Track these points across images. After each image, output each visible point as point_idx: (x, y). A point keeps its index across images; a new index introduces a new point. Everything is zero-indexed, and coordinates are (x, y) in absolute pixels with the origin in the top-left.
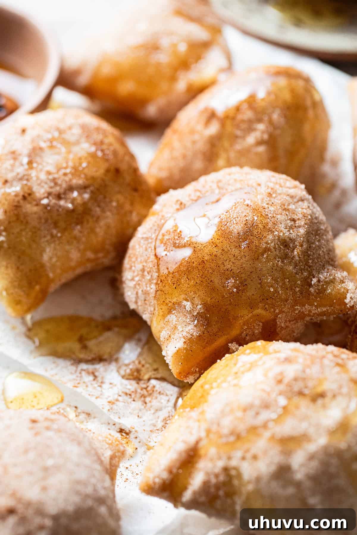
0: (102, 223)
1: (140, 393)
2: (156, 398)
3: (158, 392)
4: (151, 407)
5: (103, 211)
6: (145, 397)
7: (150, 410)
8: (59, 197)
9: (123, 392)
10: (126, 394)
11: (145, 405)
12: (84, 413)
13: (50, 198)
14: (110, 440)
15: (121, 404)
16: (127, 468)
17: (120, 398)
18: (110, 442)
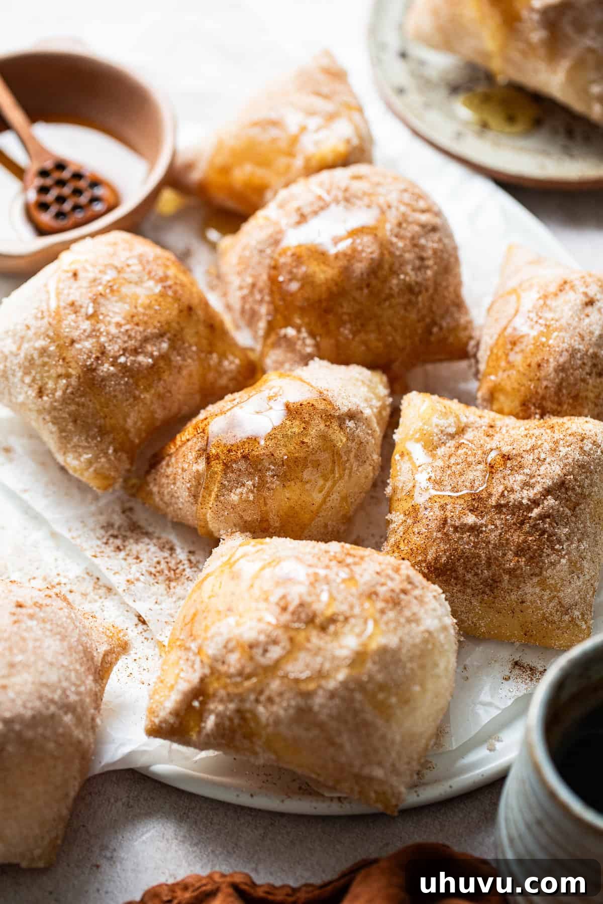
0: (185, 372)
1: (167, 575)
2: (183, 584)
3: (187, 577)
4: (174, 593)
5: (184, 360)
6: (170, 581)
7: (172, 597)
8: (135, 352)
9: (147, 571)
10: (151, 573)
11: (168, 590)
12: (105, 586)
13: (127, 355)
14: (111, 632)
15: (139, 585)
16: (135, 660)
17: (142, 578)
18: (111, 635)
